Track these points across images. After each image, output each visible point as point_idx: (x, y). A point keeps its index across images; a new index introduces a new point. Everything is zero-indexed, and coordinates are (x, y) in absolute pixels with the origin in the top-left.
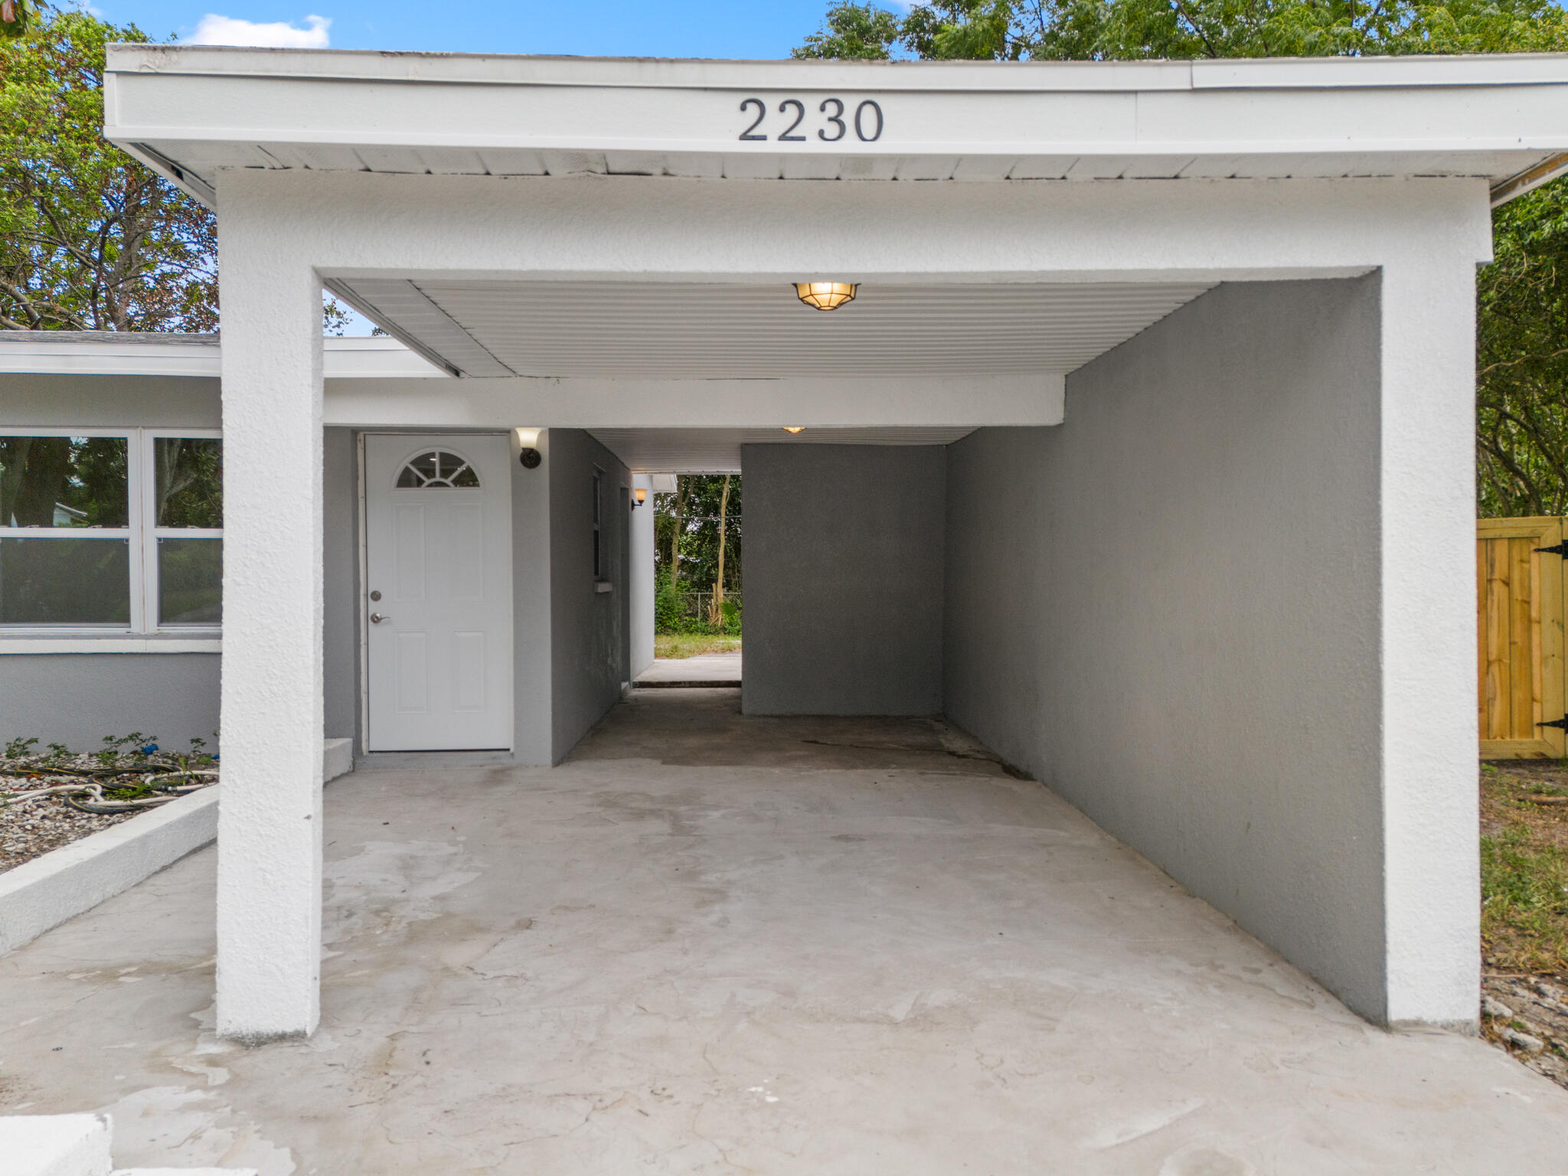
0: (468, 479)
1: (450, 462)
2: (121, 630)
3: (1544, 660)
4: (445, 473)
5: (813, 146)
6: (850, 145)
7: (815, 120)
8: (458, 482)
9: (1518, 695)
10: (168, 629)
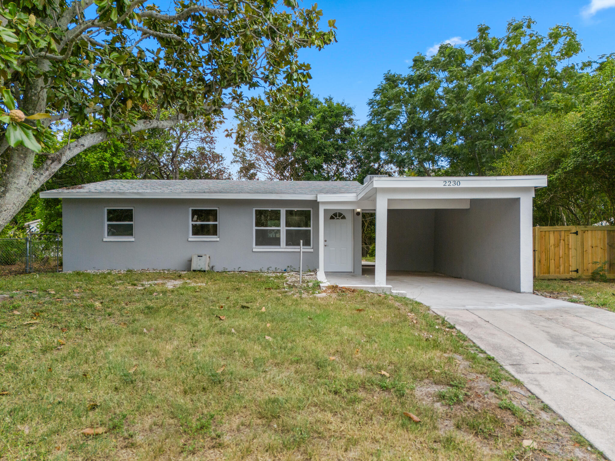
0: (344, 218)
1: (340, 214)
2: (279, 247)
3: (572, 257)
4: (339, 217)
5: (452, 186)
6: (456, 186)
7: (452, 183)
8: (342, 218)
9: (566, 265)
10: (287, 247)
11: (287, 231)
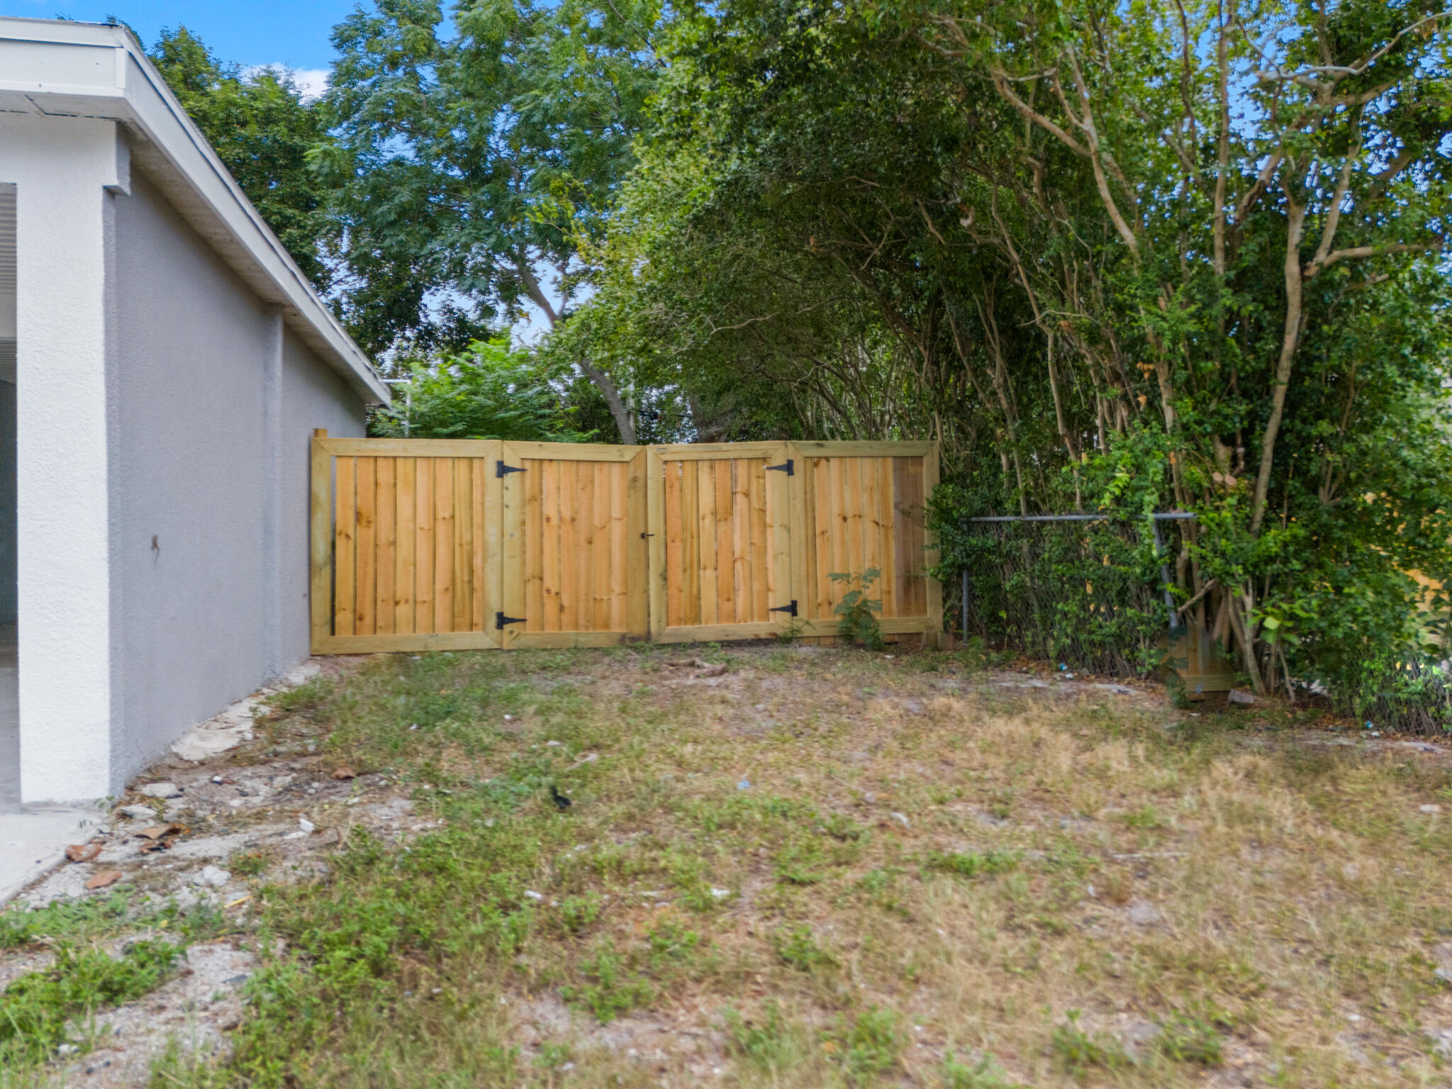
3: (775, 556)
9: (756, 586)
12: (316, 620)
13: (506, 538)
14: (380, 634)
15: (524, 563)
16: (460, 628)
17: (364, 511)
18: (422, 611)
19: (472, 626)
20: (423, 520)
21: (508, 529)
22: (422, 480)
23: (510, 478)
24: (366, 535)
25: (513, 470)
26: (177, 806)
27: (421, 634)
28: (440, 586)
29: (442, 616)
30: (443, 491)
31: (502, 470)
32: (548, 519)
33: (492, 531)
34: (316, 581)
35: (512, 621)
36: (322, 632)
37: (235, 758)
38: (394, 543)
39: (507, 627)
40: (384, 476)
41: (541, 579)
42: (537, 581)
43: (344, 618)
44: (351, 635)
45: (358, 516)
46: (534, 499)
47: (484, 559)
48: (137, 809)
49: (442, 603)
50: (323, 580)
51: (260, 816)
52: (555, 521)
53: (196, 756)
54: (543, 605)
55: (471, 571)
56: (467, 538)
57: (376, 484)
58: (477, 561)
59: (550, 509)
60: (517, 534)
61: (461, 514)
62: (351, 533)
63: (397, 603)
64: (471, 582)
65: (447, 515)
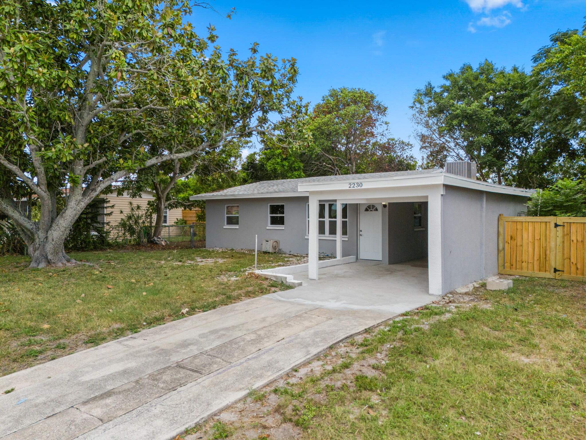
1: (373, 206)
5: (356, 188)
6: (359, 188)
7: (356, 185)
8: (374, 210)
11: (330, 221)
12: (500, 264)
13: (557, 246)
14: (517, 270)
15: (564, 254)
16: (542, 271)
17: (513, 236)
18: (530, 266)
19: (546, 271)
20: (530, 239)
21: (558, 243)
22: (530, 228)
23: (559, 228)
24: (514, 243)
25: (560, 226)
26: (452, 298)
27: (530, 271)
28: (536, 258)
29: (536, 267)
30: (537, 231)
31: (556, 225)
32: (573, 241)
33: (553, 244)
34: (500, 254)
35: (559, 271)
36: (501, 268)
37: (466, 294)
38: (522, 246)
39: (557, 273)
40: (519, 227)
41: (570, 259)
42: (569, 260)
43: (507, 265)
44: (509, 269)
45: (511, 238)
46: (567, 234)
47: (550, 252)
48: (446, 298)
49: (536, 264)
50: (501, 254)
51: (465, 303)
52: (575, 241)
53: (459, 292)
54: (570, 267)
55: (546, 255)
56: (544, 246)
57: (517, 229)
58: (548, 252)
59: (573, 238)
60: (561, 245)
61: (543, 238)
62: (509, 242)
63: (522, 262)
64: (546, 258)
65: (538, 238)
